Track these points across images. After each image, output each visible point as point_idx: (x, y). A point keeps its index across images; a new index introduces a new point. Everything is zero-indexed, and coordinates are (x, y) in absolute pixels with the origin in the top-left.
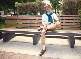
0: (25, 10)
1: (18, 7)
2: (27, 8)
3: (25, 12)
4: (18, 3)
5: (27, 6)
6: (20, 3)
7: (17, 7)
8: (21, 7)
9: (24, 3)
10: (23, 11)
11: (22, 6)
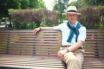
0: (23, 20)
1: (13, 16)
2: (26, 17)
3: (23, 23)
4: (13, 10)
5: (27, 15)
6: (16, 10)
7: (11, 15)
8: (17, 16)
9: (22, 10)
10: (21, 20)
11: (20, 14)
